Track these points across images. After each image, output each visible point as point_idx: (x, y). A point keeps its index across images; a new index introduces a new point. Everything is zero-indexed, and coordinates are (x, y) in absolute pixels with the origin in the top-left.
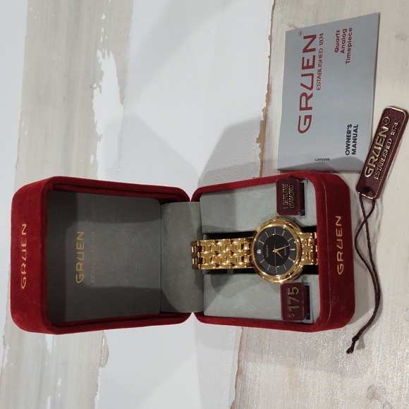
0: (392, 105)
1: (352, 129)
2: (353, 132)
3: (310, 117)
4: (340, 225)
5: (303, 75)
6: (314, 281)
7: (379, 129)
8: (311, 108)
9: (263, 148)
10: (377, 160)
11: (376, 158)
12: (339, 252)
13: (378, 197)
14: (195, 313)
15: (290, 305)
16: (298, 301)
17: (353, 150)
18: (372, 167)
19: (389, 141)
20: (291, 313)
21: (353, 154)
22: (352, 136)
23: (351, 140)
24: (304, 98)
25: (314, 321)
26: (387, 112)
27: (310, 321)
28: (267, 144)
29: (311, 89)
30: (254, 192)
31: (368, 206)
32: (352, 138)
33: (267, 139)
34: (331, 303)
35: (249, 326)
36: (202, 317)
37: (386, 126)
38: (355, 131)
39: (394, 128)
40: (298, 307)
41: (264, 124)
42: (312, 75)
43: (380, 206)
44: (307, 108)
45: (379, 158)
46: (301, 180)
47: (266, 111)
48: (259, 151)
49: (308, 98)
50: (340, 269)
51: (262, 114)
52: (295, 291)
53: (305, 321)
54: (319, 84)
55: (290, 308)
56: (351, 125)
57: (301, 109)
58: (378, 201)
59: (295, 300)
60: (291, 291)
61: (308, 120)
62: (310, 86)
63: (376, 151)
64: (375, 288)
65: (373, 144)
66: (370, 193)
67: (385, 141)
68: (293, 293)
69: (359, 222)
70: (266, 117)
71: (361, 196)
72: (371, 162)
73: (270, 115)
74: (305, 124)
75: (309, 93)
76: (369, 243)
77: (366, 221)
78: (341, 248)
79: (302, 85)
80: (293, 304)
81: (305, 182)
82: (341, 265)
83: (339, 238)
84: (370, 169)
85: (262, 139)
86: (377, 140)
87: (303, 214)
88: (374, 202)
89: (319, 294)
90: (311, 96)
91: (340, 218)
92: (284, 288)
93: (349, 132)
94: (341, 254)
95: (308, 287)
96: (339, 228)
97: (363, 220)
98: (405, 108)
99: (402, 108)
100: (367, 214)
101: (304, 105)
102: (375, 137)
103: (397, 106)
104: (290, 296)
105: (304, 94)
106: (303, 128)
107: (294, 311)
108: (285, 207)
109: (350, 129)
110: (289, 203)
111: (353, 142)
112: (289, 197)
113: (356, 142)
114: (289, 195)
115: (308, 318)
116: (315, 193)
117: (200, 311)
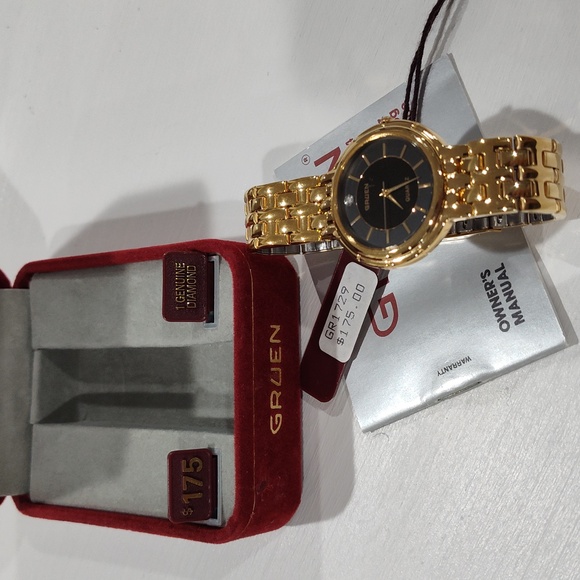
1: (494, 277)
2: (497, 283)
4: (278, 341)
6: (225, 446)
12: (274, 392)
14: (14, 498)
15: (185, 493)
16: (200, 484)
17: (514, 316)
20: (185, 507)
21: (517, 323)
22: (499, 289)
23: (502, 298)
25: (223, 523)
27: (217, 522)
32: (500, 294)
40: (199, 495)
46: (209, 255)
50: (276, 424)
52: (196, 466)
53: (211, 522)
55: (185, 498)
56: (488, 272)
59: (196, 482)
60: (188, 466)
68: (191, 470)
78: (279, 384)
80: (192, 489)
81: (215, 258)
82: (277, 416)
83: (276, 365)
87: (211, 319)
89: (234, 473)
91: (278, 328)
92: (175, 458)
94: (278, 395)
95: (216, 457)
96: (275, 347)
104: (186, 474)
107: (192, 504)
108: (179, 305)
109: (489, 279)
110: (186, 298)
111: (507, 301)
112: (186, 288)
113: (514, 297)
114: (186, 283)
115: (215, 516)
116: (232, 282)
117: (23, 493)
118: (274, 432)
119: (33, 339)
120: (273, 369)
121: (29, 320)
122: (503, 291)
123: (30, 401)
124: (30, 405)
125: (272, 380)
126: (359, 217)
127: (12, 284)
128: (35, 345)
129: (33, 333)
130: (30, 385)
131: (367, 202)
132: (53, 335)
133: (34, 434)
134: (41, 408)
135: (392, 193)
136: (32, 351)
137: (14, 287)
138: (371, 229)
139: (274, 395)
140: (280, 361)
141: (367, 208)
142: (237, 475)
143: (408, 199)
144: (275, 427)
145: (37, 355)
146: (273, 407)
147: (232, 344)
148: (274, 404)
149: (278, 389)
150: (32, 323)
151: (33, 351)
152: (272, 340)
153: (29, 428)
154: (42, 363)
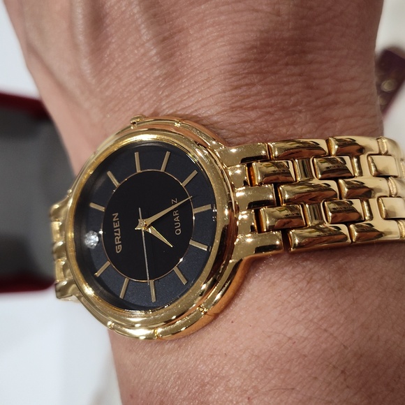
126: (108, 263)
131: (117, 240)
135: (153, 224)
138: (126, 280)
141: (119, 249)
143: (178, 232)
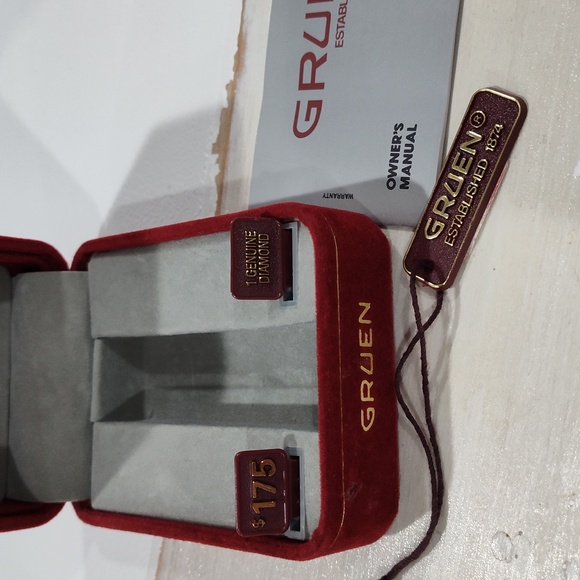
0: (492, 85)
1: (403, 134)
2: (404, 141)
3: (317, 104)
4: (368, 322)
5: (309, 16)
6: (309, 447)
7: (461, 136)
8: (321, 86)
9: (223, 164)
10: (452, 203)
11: (450, 198)
12: (365, 382)
13: (449, 285)
14: (74, 504)
15: (256, 501)
16: (273, 491)
17: (403, 179)
18: (440, 219)
19: (482, 164)
20: (256, 518)
21: (402, 187)
22: (403, 148)
23: (401, 158)
24: (308, 64)
25: (307, 534)
26: (480, 99)
27: (300, 535)
28: (231, 155)
29: (323, 44)
30: (193, 249)
31: (427, 302)
32: (402, 153)
33: (232, 146)
34: (346, 497)
35: (176, 536)
36: (86, 511)
37: (476, 130)
38: (411, 138)
39: (493, 137)
40: (272, 504)
41: (228, 115)
42: (327, 15)
43: (453, 304)
44: (315, 86)
45: (458, 200)
46: (286, 222)
47: (232, 87)
48: (216, 170)
49: (316, 64)
50: (368, 420)
51: (225, 94)
52: (267, 469)
53: (290, 534)
54: (340, 35)
55: (255, 508)
56: (402, 125)
57: (302, 87)
58: (450, 292)
59: (268, 488)
60: (258, 470)
61: (314, 111)
62: (321, 38)
63: (453, 184)
64: (433, 481)
65: (446, 168)
66: (434, 274)
67: (473, 163)
68: (262, 474)
69: (407, 335)
70: (232, 100)
71: (414, 280)
72: (439, 208)
73: (240, 98)
74: (307, 119)
75: (319, 52)
76: (425, 383)
77: (421, 336)
78: (370, 372)
79: (306, 36)
80: (262, 497)
81: (293, 226)
82: (369, 410)
83: (367, 350)
84: (437, 223)
85: (223, 145)
86: (456, 159)
87: (289, 297)
88: (440, 294)
89: (319, 477)
90: (324, 59)
91: (368, 306)
92: (243, 460)
93: (397, 140)
94: (370, 385)
95: (297, 458)
96: (365, 328)
97: (415, 332)
98: (520, 94)
99: (513, 91)
100: (425, 319)
101: (307, 80)
102: (452, 153)
103: (503, 86)
104: (256, 479)
105: (309, 56)
106: (303, 127)
107: (264, 514)
108: (250, 280)
109: (400, 133)
110: (258, 271)
111: (404, 162)
112: (257, 260)
113: (410, 163)
114: (258, 255)
115: (297, 528)
116: (313, 252)
117: (83, 499)
118: (366, 429)
119: (92, 327)
120: (362, 355)
121: (88, 306)
122: (405, 151)
123: (91, 396)
124: (90, 401)
125: (362, 368)
127: (70, 265)
128: (94, 333)
129: (92, 320)
130: (90, 378)
132: (114, 323)
133: (94, 433)
134: (103, 403)
136: (91, 341)
137: (72, 269)
139: (365, 386)
140: (370, 345)
142: (323, 480)
144: (366, 424)
145: (98, 344)
146: (363, 399)
147: (314, 326)
148: (365, 396)
149: (369, 378)
150: (91, 308)
151: (94, 340)
152: (361, 320)
153: (90, 426)
154: (104, 353)
